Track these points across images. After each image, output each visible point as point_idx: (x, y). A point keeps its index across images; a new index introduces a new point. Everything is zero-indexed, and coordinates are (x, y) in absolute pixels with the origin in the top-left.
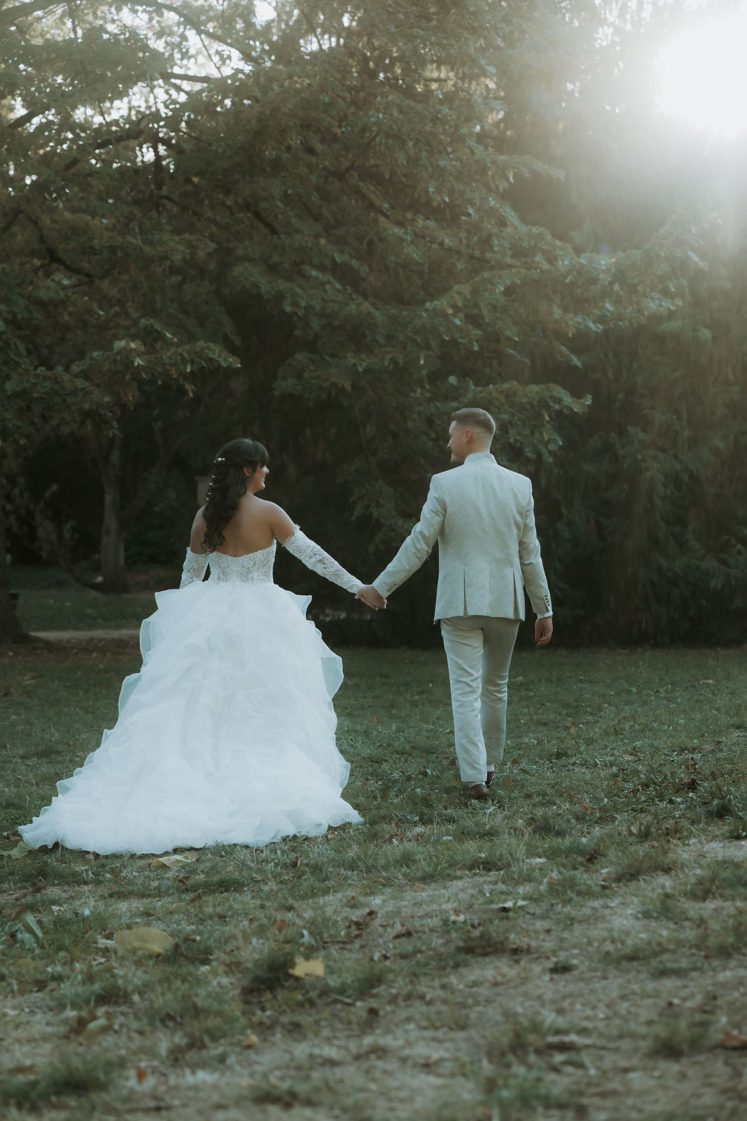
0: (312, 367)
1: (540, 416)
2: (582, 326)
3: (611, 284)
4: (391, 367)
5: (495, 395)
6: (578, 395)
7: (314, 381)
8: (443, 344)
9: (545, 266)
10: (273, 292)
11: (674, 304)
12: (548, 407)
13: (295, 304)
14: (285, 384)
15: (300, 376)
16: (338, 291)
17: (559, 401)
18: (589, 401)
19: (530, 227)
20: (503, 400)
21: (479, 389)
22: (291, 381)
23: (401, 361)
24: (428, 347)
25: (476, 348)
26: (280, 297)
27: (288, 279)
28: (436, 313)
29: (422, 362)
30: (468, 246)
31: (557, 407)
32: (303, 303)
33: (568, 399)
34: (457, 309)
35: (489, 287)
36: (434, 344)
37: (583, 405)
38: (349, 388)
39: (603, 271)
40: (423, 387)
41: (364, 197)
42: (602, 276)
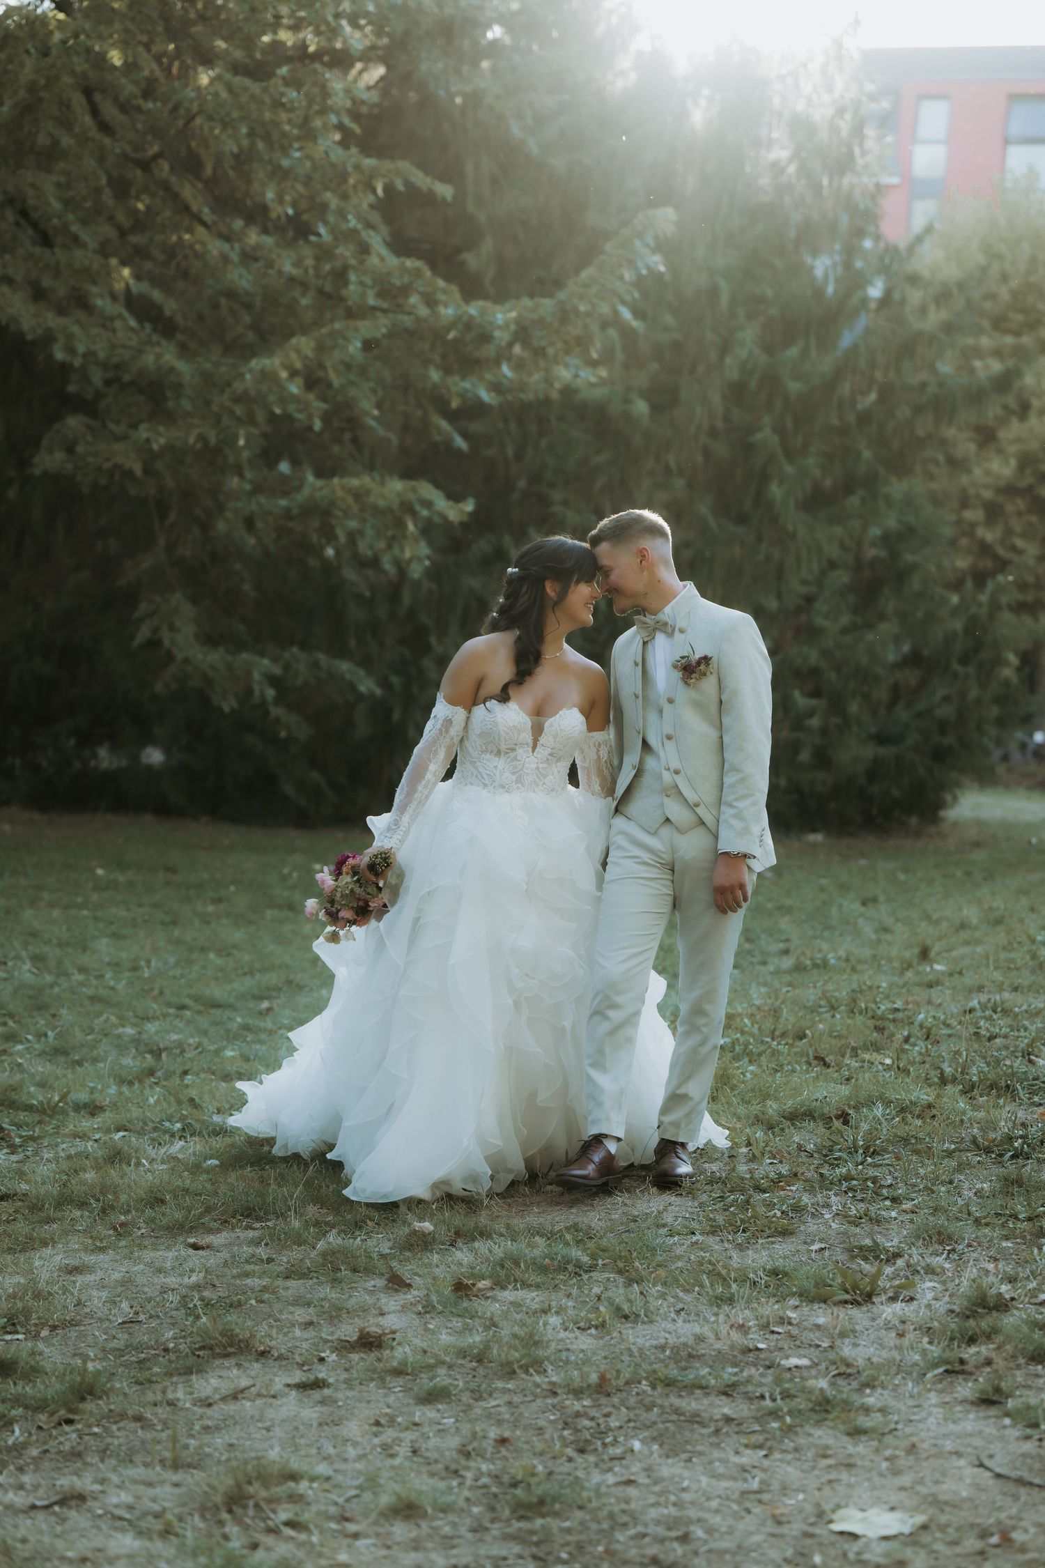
0: (89, 438)
1: (401, 525)
2: (469, 395)
3: (510, 345)
4: (199, 446)
5: (340, 493)
6: (455, 497)
7: (90, 459)
8: (272, 418)
9: (423, 311)
10: (39, 331)
11: (595, 375)
12: (413, 513)
13: (71, 350)
14: (49, 460)
15: (70, 450)
16: (132, 329)
17: (429, 504)
18: (469, 506)
19: (402, 259)
20: (350, 500)
21: (319, 483)
22: (59, 456)
23: (212, 438)
24: (251, 421)
25: (318, 425)
26: (48, 338)
27: (61, 311)
28: (267, 376)
29: (241, 442)
30: (317, 276)
31: (425, 513)
32: (81, 349)
33: (441, 503)
34: (293, 374)
35: (341, 341)
36: (261, 416)
37: (462, 511)
38: (138, 470)
39: (500, 328)
40: (241, 476)
41: (176, 196)
42: (497, 334)
